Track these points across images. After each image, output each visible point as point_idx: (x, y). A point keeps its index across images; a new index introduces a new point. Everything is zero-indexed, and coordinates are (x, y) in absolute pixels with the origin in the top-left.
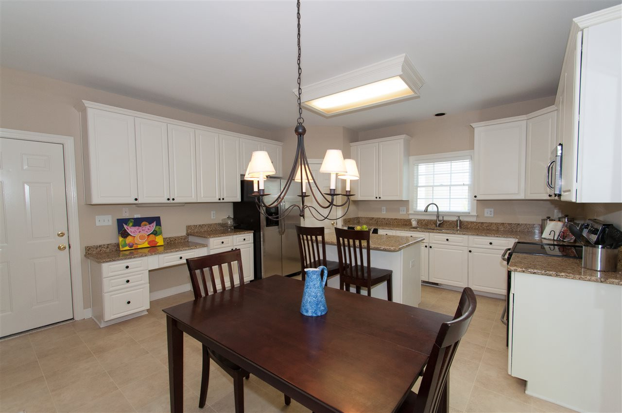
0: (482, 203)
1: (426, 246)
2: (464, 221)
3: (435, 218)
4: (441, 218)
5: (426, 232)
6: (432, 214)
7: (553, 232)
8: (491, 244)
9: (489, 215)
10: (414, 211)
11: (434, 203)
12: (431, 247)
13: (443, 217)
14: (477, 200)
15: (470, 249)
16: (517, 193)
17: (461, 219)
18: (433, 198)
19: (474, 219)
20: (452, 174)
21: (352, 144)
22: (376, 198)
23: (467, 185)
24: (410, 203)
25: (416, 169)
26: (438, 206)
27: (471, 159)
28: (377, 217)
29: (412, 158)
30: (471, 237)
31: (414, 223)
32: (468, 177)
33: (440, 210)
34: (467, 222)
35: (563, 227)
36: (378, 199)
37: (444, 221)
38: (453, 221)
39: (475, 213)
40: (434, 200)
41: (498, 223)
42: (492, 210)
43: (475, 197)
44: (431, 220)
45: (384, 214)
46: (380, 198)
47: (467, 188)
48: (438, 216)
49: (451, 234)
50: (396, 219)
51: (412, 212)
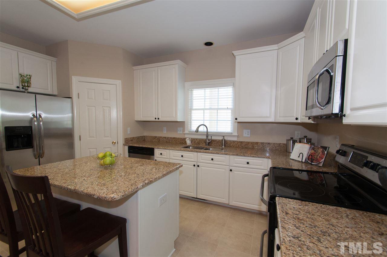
0: (241, 125)
1: (194, 165)
2: (228, 140)
3: (205, 137)
4: (209, 138)
5: (195, 151)
6: (202, 134)
7: (301, 155)
8: (248, 163)
9: (247, 135)
10: (189, 131)
11: (205, 124)
12: (198, 166)
13: (211, 137)
14: (238, 122)
15: (231, 168)
16: (269, 116)
17: (226, 138)
18: (204, 120)
19: (235, 139)
20: (219, 100)
21: (135, 68)
22: (156, 119)
23: (230, 109)
24: (186, 124)
25: (190, 94)
26: (207, 126)
27: (234, 86)
28: (159, 136)
29: (187, 84)
30: (232, 157)
31: (188, 142)
32: (231, 102)
33: (209, 130)
34: (230, 141)
35: (309, 150)
36: (157, 120)
37: (212, 140)
38: (219, 141)
39: (236, 134)
40: (205, 121)
41: (253, 143)
42: (249, 131)
43: (236, 119)
44: (202, 140)
45: (165, 133)
46: (158, 119)
47: (230, 111)
48: (207, 136)
49: (215, 154)
50: (174, 138)
51: (187, 132)
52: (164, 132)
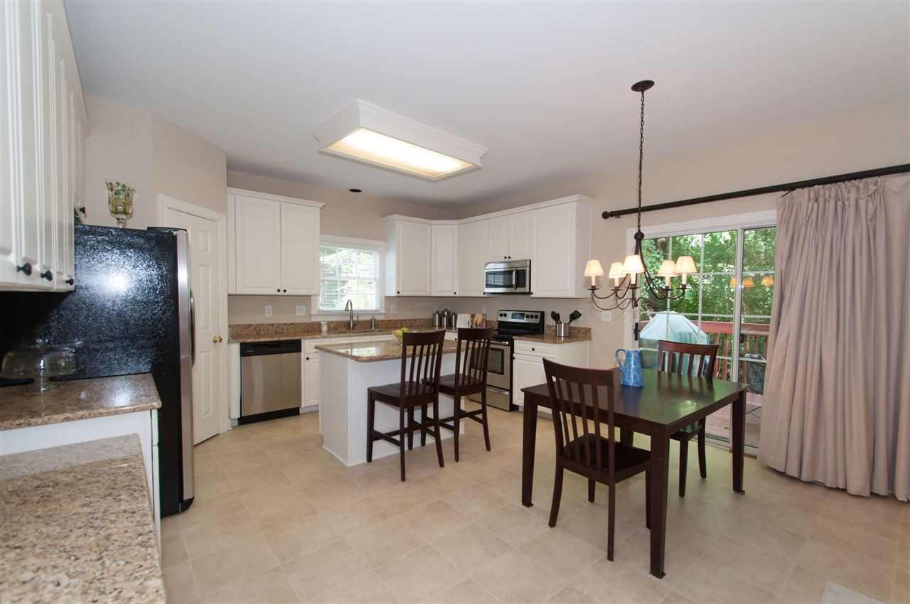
0: (387, 300)
3: (347, 319)
4: (355, 319)
9: (394, 312)
10: (318, 311)
13: (357, 317)
14: (383, 297)
17: (376, 318)
19: (383, 318)
24: (313, 298)
28: (257, 323)
31: (325, 329)
33: (354, 308)
34: (378, 321)
37: (359, 322)
39: (383, 311)
41: (401, 320)
42: (396, 306)
43: (398, 293)
45: (269, 317)
46: (285, 291)
48: (351, 316)
50: (292, 324)
51: (316, 313)
52: (267, 315)
